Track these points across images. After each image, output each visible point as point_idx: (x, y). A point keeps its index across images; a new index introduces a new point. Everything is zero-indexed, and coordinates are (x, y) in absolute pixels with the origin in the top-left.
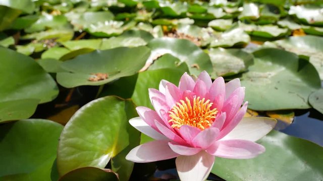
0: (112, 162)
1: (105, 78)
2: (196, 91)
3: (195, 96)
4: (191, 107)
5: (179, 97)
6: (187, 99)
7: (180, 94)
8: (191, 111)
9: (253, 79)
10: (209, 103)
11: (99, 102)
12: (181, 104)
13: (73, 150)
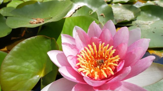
0: (42, 81)
1: (42, 22)
2: (102, 38)
3: (101, 42)
4: (96, 52)
5: (87, 41)
6: (93, 44)
7: (89, 39)
8: (97, 54)
9: (139, 25)
10: (112, 49)
11: (32, 40)
12: (89, 48)
13: (12, 74)
